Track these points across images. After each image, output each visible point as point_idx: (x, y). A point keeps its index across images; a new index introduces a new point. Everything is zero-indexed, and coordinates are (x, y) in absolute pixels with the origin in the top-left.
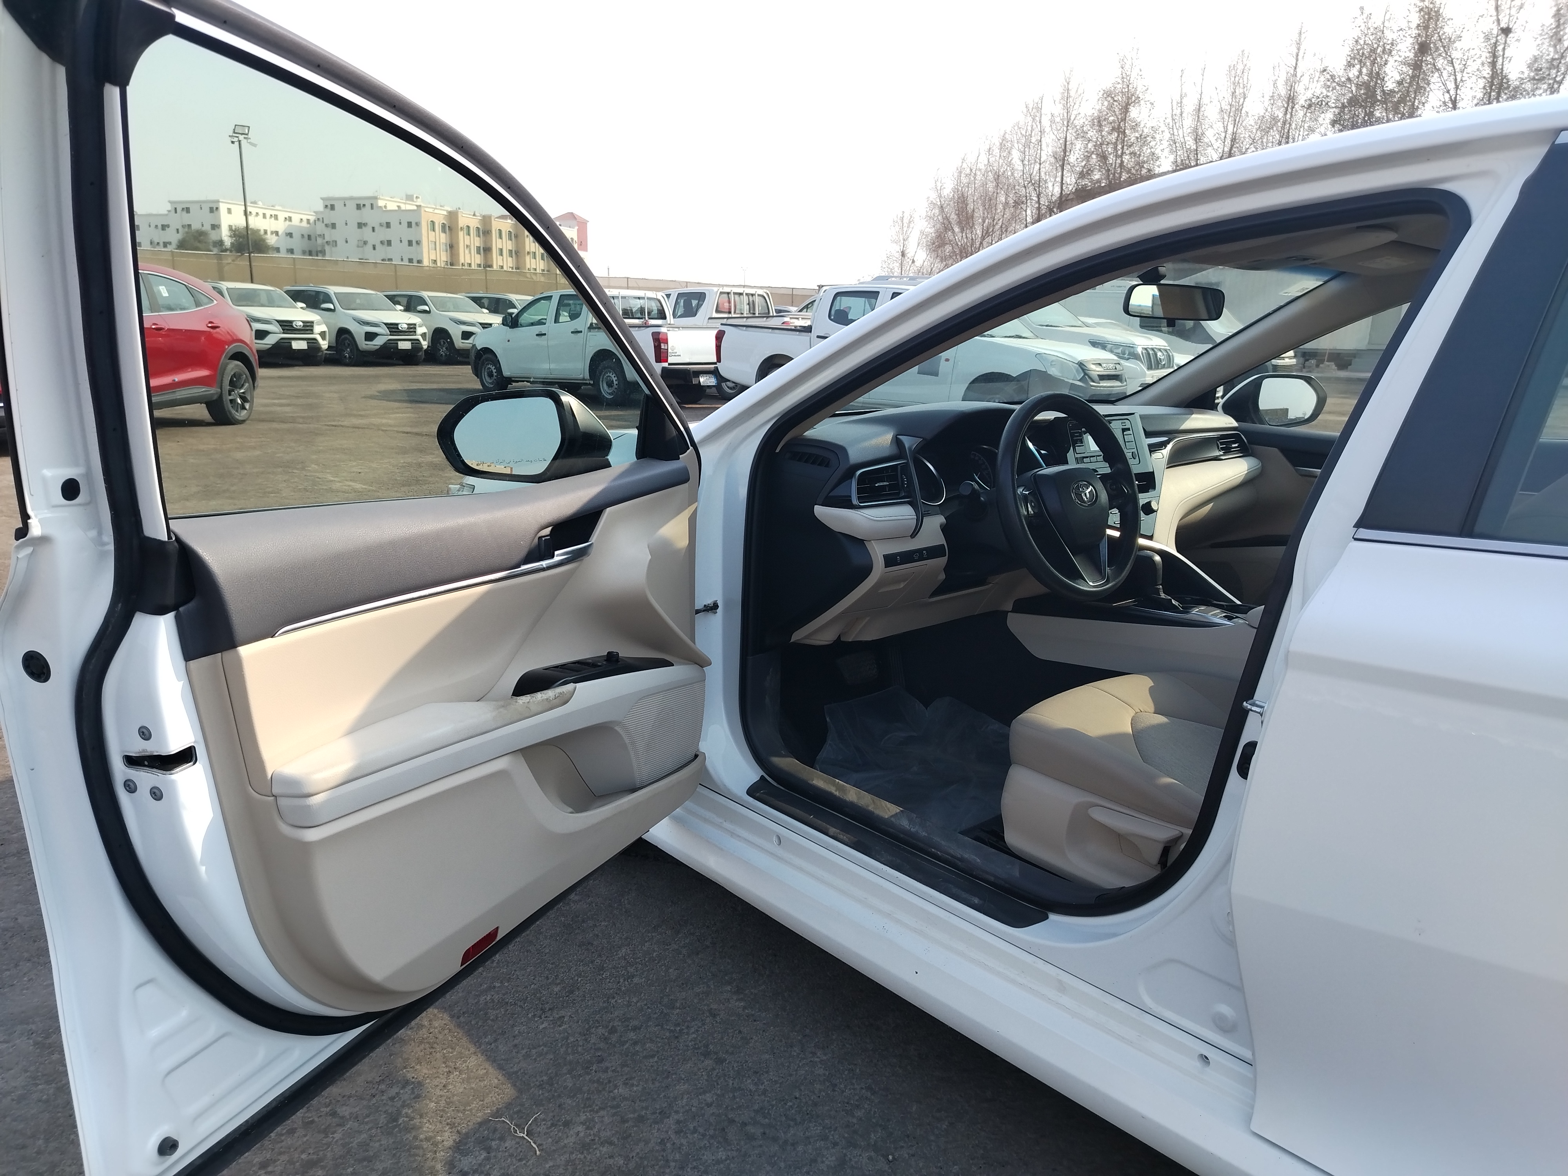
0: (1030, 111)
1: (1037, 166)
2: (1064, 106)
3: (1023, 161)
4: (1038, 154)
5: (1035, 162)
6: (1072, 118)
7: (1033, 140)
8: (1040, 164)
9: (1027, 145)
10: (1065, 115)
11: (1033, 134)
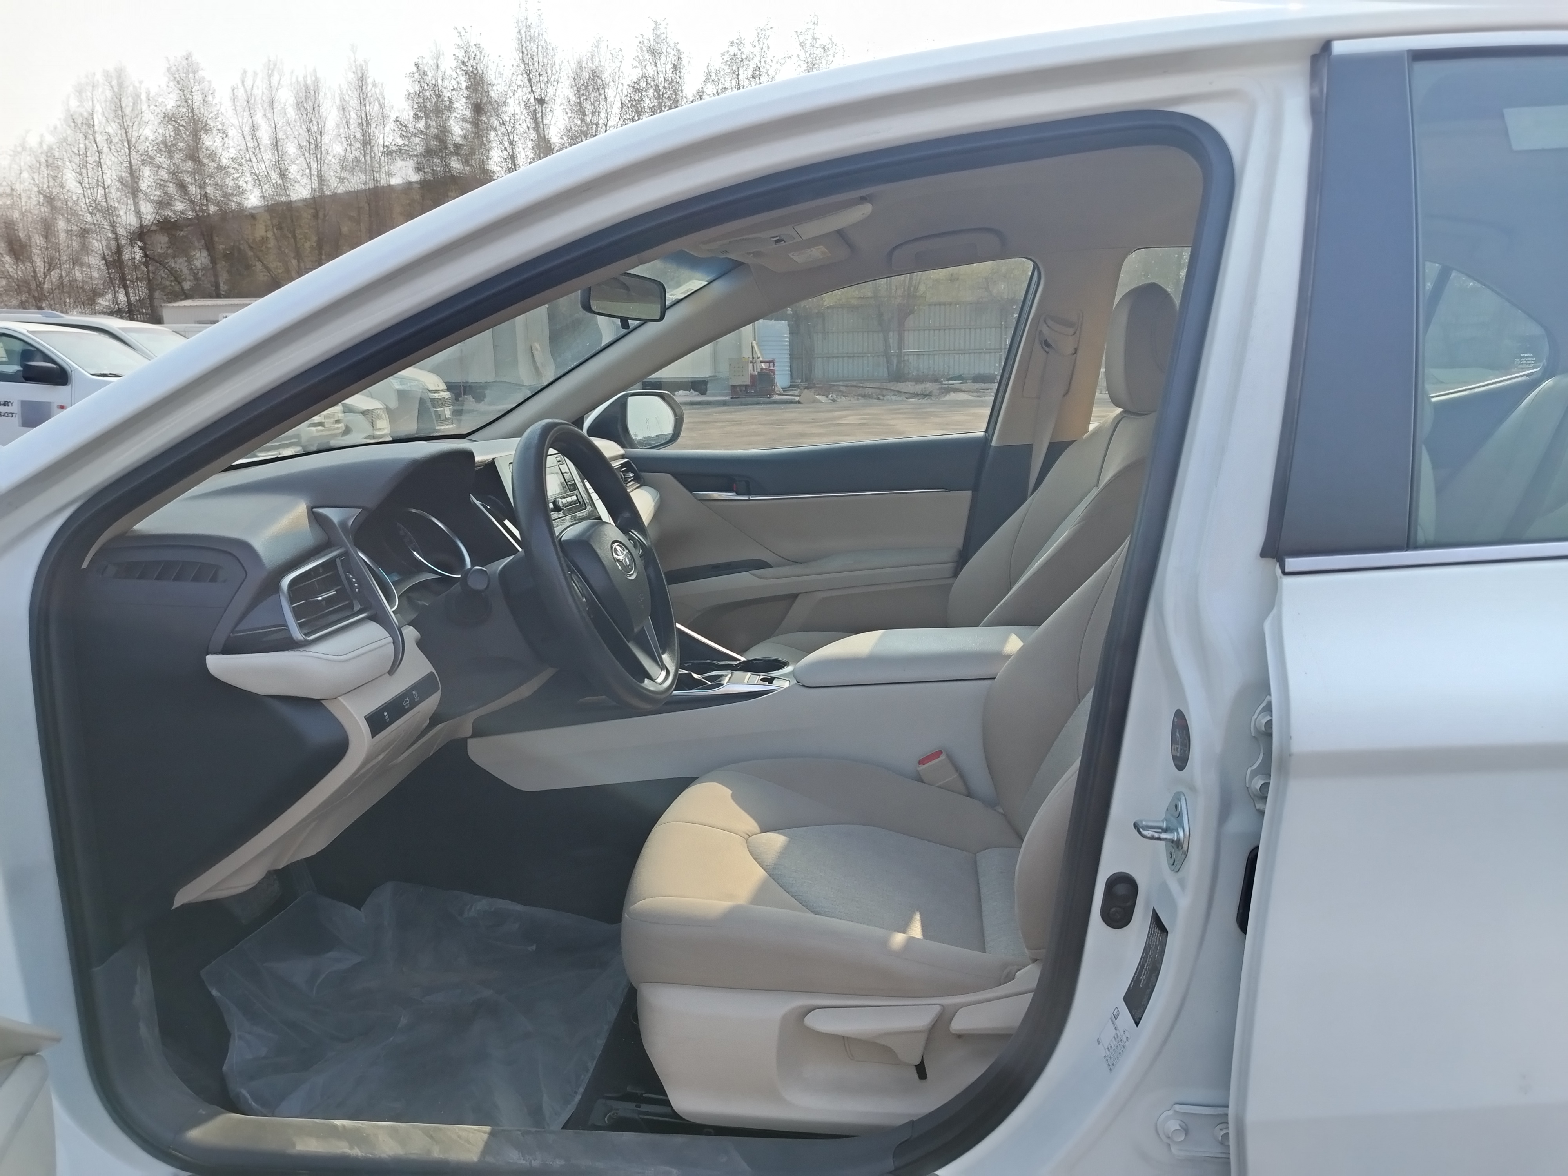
0: (80, 125)
1: (101, 191)
2: (121, 126)
3: (81, 184)
4: (100, 177)
5: (98, 186)
6: (133, 140)
7: (90, 160)
8: (104, 188)
9: (84, 165)
10: (124, 135)
11: (88, 154)
